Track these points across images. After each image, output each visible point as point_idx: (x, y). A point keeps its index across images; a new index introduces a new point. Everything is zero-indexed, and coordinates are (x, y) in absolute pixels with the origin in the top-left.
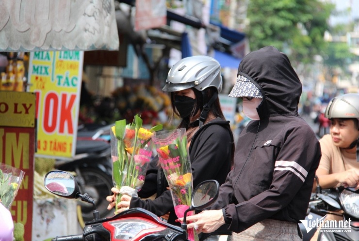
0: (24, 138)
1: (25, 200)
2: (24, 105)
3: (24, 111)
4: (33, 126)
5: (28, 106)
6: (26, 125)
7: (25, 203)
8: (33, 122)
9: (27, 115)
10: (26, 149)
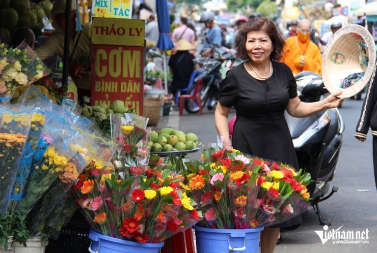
0: (137, 54)
1: (138, 101)
2: (137, 29)
3: (136, 34)
4: (143, 45)
5: (139, 30)
6: (138, 44)
7: (138, 103)
8: (143, 42)
9: (138, 37)
10: (138, 62)
